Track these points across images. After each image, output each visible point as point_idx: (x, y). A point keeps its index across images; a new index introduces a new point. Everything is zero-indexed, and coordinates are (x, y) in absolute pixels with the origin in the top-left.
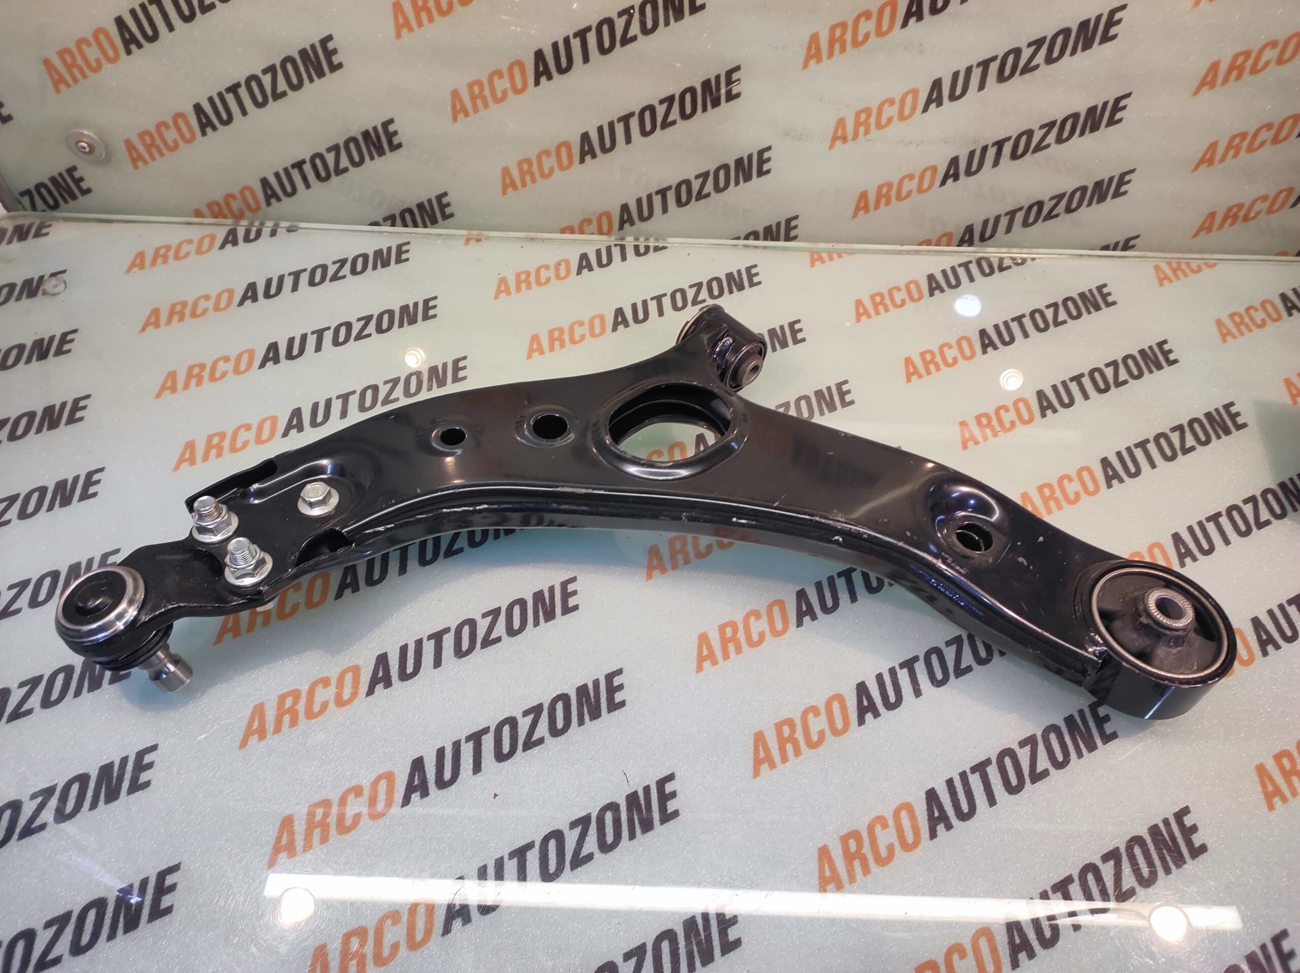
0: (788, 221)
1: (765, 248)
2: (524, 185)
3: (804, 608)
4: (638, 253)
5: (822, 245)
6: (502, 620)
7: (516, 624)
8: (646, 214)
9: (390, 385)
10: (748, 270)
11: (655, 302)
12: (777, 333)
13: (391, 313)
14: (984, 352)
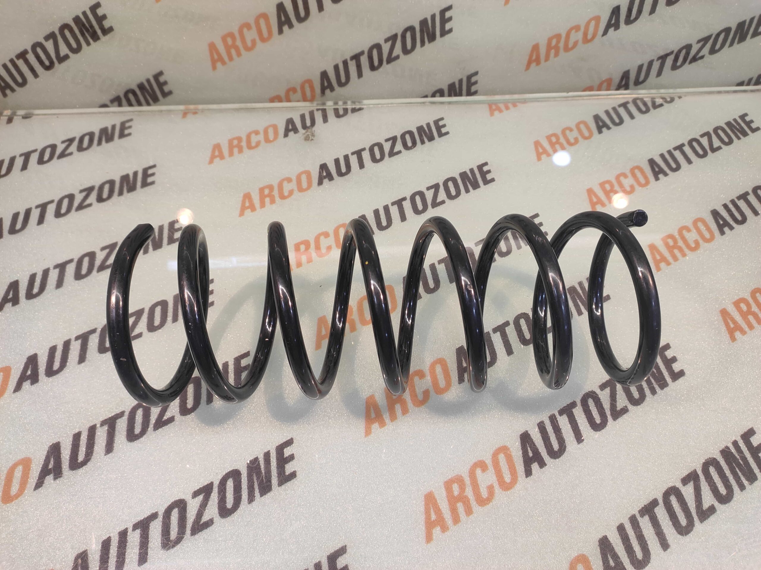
0: (469, 77)
1: (450, 103)
2: (231, 59)
3: (531, 454)
4: (338, 116)
5: (497, 97)
6: (214, 496)
7: (230, 502)
8: (343, 79)
9: (107, 251)
10: (436, 122)
11: (356, 155)
12: (468, 175)
13: (112, 183)
14: (657, 179)
